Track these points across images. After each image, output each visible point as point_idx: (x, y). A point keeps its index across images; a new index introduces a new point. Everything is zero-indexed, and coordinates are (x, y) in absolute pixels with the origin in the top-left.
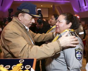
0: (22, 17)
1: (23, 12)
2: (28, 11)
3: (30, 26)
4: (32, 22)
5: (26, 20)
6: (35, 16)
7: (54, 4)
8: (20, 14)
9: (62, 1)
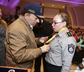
0: (28, 16)
1: (29, 13)
2: (34, 12)
3: (35, 25)
4: (36, 22)
5: (31, 20)
6: (39, 16)
7: (66, 5)
8: (26, 14)
9: (76, 3)
